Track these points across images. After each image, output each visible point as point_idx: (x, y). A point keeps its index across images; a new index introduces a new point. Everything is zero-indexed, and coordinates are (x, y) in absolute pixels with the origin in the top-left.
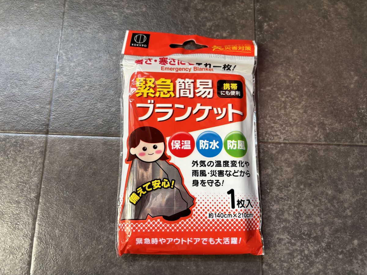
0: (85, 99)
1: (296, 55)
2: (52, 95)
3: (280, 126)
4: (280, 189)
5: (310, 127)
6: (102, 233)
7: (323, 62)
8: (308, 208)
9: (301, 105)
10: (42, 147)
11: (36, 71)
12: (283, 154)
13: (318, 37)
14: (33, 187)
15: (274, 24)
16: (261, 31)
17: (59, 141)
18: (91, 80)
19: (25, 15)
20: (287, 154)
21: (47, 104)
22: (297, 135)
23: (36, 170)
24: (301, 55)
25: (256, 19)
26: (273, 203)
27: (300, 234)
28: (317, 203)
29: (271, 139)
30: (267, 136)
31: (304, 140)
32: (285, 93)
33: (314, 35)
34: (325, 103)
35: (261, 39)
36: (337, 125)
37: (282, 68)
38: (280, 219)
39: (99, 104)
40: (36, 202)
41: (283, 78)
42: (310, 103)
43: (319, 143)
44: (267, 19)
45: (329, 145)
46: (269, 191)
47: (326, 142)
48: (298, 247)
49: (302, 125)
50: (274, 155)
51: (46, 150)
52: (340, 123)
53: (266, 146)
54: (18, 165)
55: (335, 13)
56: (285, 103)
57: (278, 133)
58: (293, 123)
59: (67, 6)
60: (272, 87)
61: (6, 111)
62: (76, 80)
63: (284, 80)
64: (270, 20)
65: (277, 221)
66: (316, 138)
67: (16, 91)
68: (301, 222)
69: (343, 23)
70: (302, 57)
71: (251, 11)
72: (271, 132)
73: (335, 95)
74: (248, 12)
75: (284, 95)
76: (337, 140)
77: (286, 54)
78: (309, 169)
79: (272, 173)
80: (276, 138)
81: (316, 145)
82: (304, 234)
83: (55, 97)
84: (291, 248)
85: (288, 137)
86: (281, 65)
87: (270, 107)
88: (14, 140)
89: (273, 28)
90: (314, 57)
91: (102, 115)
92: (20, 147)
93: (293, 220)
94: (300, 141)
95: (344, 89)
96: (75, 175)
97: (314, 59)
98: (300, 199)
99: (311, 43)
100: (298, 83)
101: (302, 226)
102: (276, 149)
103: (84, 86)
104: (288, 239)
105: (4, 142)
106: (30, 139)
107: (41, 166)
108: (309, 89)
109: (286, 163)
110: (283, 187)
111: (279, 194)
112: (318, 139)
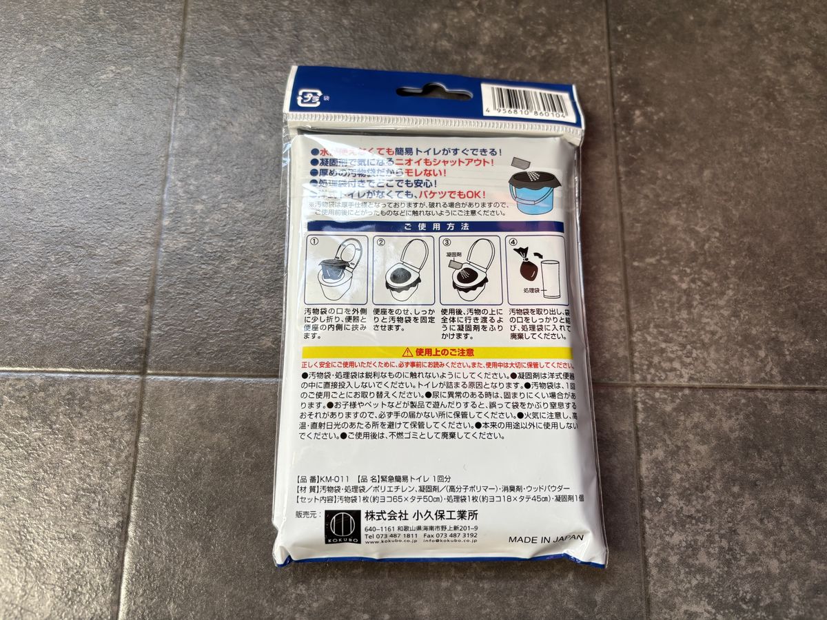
0: (232, 289)
1: (708, 184)
2: (153, 279)
3: (679, 349)
4: (685, 495)
5: (748, 348)
6: (279, 609)
7: (769, 199)
8: (751, 538)
9: (726, 297)
10: (133, 404)
11: (117, 224)
12: (689, 414)
13: (756, 141)
14: (112, 501)
15: (657, 113)
16: (628, 129)
17: (172, 389)
18: (245, 244)
19: (87, 93)
20: (698, 414)
21: (142, 302)
22: (718, 368)
23: (120, 460)
24: (719, 182)
25: (616, 100)
26: (671, 529)
27: (735, 599)
28: (770, 526)
29: (660, 379)
30: (652, 371)
31: (735, 380)
32: (688, 270)
33: (746, 138)
34: (778, 294)
35: (629, 146)
36: (807, 343)
37: (678, 214)
38: (689, 566)
39: (264, 301)
40: (120, 537)
41: (683, 236)
42: (745, 294)
43: (771, 385)
44: (641, 102)
45: (793, 390)
46: (660, 501)
47: (785, 383)
49: (729, 344)
50: (668, 416)
51: (141, 411)
52: (813, 338)
53: (649, 395)
54: (77, 449)
55: (792, 87)
56: (688, 295)
57: (677, 365)
58: (709, 339)
59: (184, 72)
60: (658, 257)
61: (46, 319)
62: (210, 243)
63: (684, 240)
64: (647, 103)
65: (682, 571)
66: (763, 375)
67: (70, 273)
68: (736, 572)
69: (810, 109)
70: (723, 188)
71: (604, 82)
72: (660, 362)
73: (800, 275)
74: (597, 85)
75: (686, 275)
76: (810, 380)
78: (748, 447)
79: (666, 457)
80: (671, 375)
81: (763, 391)
82: (743, 599)
83: (161, 285)
85: (699, 373)
86: (677, 207)
88: (66, 389)
89: (655, 122)
90: (749, 187)
91: (271, 327)
92: (81, 405)
93: (719, 567)
94: (727, 382)
95: (818, 261)
96: (212, 471)
97: (750, 192)
98: (732, 518)
99: (741, 156)
100: (717, 247)
101: (739, 581)
102: (673, 401)
103: (228, 259)
104: (709, 612)
105: (42, 394)
106: (105, 386)
107: (132, 448)
108: (742, 262)
109: (697, 434)
110: (693, 490)
111: (684, 508)
112: (767, 378)
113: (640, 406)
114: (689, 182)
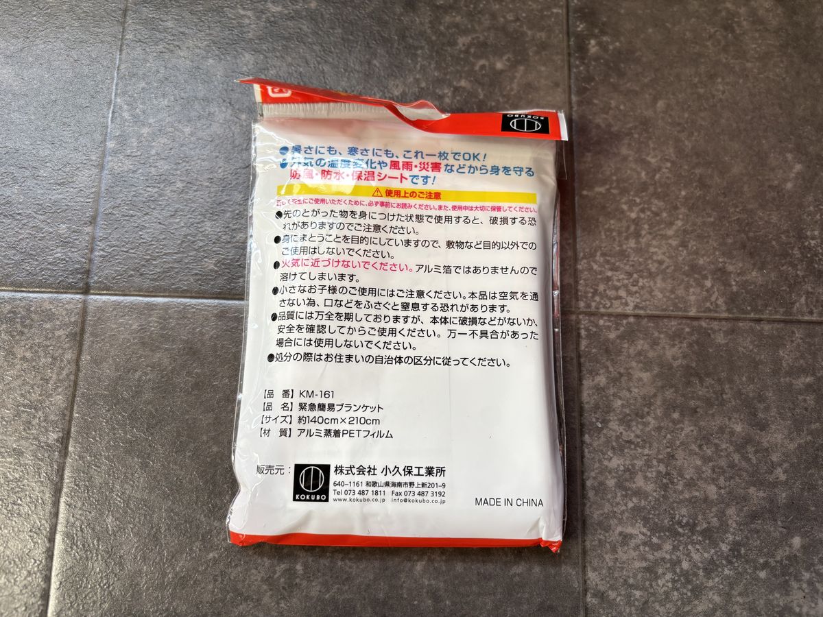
0: (176, 211)
1: (661, 114)
2: (96, 201)
3: (625, 277)
4: (625, 421)
5: (694, 278)
7: (723, 130)
8: (689, 464)
9: (675, 228)
10: (75, 323)
11: (61, 145)
12: (633, 341)
13: (713, 72)
14: (52, 417)
15: (613, 43)
16: (582, 58)
17: (114, 309)
18: (190, 168)
19: (35, 16)
20: (642, 342)
21: (86, 223)
22: (664, 297)
23: (61, 378)
24: (673, 113)
25: (571, 30)
26: (609, 453)
27: (671, 523)
28: (709, 452)
29: (605, 307)
30: (597, 298)
31: (680, 309)
32: (638, 200)
33: (702, 69)
34: (727, 225)
35: (582, 76)
36: (754, 274)
37: (629, 145)
38: (625, 489)
39: (208, 224)
40: (60, 452)
41: (634, 166)
42: (694, 224)
43: (716, 315)
44: (597, 31)
45: (738, 319)
46: (600, 426)
47: (730, 313)
48: (666, 552)
49: (676, 273)
50: (612, 344)
51: (83, 331)
52: (761, 269)
53: (593, 322)
54: (18, 367)
55: (751, 19)
56: (637, 225)
57: (622, 293)
58: (657, 268)
60: (607, 187)
62: (155, 167)
63: (635, 170)
64: (603, 33)
65: (619, 494)
66: (708, 304)
67: (14, 194)
68: (673, 496)
69: (769, 42)
70: (677, 119)
71: (560, 11)
72: (605, 290)
73: (750, 206)
74: (552, 13)
75: (636, 204)
76: (755, 310)
77: (639, 111)
78: (690, 374)
79: (608, 383)
80: (616, 303)
81: (707, 320)
82: (679, 523)
83: (105, 207)
84: (650, 557)
85: (645, 301)
86: (629, 137)
87: (603, 233)
88: (8, 307)
89: (610, 52)
90: (703, 119)
91: (214, 249)
92: (22, 323)
93: (655, 491)
94: (672, 311)
95: (770, 192)
96: (153, 389)
97: (703, 123)
98: (671, 444)
99: (697, 87)
100: (668, 178)
101: (675, 505)
102: (617, 329)
103: (173, 182)
104: (644, 534)
106: (47, 306)
107: (74, 366)
108: (692, 193)
109: (638, 362)
110: (634, 416)
111: (624, 433)
112: (712, 308)
113: (583, 333)
114: (642, 113)
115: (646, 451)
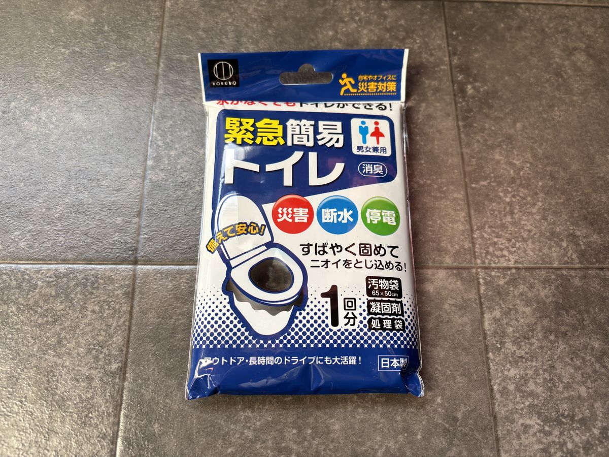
1: (520, 132)
2: (141, 201)
3: (506, 242)
4: (516, 342)
5: (554, 241)
6: (232, 427)
7: (562, 141)
8: (565, 372)
9: (537, 207)
10: (128, 285)
11: (117, 164)
12: (516, 286)
13: (551, 103)
14: (114, 352)
15: (482, 87)
16: (463, 97)
17: (155, 275)
19: (97, 80)
20: (522, 286)
21: (134, 216)
22: (535, 254)
23: (119, 324)
24: (528, 131)
25: (455, 79)
26: (508, 366)
27: (557, 415)
28: (578, 363)
29: (495, 263)
30: (489, 257)
31: (547, 263)
32: (510, 189)
34: (573, 204)
35: (465, 108)
36: (595, 237)
37: (501, 153)
38: (522, 392)
40: (119, 378)
41: (505, 167)
42: (550, 204)
43: (572, 266)
44: (471, 80)
45: (588, 268)
46: (499, 346)
47: (582, 264)
48: (556, 437)
49: (541, 238)
50: (502, 288)
51: (134, 289)
52: (599, 233)
53: (487, 274)
54: (89, 317)
55: (573, 68)
56: (511, 206)
57: (505, 253)
58: (527, 235)
59: (162, 65)
60: (488, 181)
61: (69, 229)
62: (180, 177)
63: (506, 169)
64: (475, 80)
65: (518, 396)
66: (566, 259)
67: (85, 197)
68: (556, 396)
69: (587, 83)
70: (531, 135)
71: (446, 68)
72: (493, 251)
73: (586, 191)
74: (441, 69)
75: (509, 192)
76: (598, 261)
78: (559, 308)
79: (501, 316)
80: (502, 260)
81: (567, 270)
82: (563, 415)
83: (147, 205)
84: (544, 440)
85: (522, 258)
86: (499, 148)
87: (488, 213)
88: (82, 276)
89: (481, 93)
90: (549, 134)
92: (92, 286)
93: (544, 393)
94: (541, 264)
95: (599, 181)
97: (548, 137)
98: (551, 358)
99: (541, 113)
100: (528, 174)
101: (559, 402)
102: (504, 278)
104: (538, 424)
105: (65, 279)
106: (109, 274)
107: (127, 316)
108: (546, 183)
109: (522, 300)
110: (522, 339)
111: (517, 351)
112: (569, 261)
113: (481, 281)
114: (506, 131)
115: (534, 364)
